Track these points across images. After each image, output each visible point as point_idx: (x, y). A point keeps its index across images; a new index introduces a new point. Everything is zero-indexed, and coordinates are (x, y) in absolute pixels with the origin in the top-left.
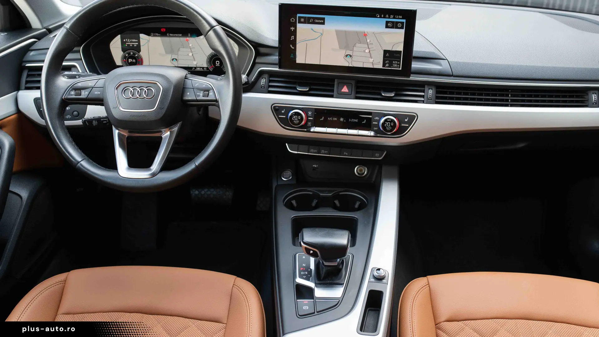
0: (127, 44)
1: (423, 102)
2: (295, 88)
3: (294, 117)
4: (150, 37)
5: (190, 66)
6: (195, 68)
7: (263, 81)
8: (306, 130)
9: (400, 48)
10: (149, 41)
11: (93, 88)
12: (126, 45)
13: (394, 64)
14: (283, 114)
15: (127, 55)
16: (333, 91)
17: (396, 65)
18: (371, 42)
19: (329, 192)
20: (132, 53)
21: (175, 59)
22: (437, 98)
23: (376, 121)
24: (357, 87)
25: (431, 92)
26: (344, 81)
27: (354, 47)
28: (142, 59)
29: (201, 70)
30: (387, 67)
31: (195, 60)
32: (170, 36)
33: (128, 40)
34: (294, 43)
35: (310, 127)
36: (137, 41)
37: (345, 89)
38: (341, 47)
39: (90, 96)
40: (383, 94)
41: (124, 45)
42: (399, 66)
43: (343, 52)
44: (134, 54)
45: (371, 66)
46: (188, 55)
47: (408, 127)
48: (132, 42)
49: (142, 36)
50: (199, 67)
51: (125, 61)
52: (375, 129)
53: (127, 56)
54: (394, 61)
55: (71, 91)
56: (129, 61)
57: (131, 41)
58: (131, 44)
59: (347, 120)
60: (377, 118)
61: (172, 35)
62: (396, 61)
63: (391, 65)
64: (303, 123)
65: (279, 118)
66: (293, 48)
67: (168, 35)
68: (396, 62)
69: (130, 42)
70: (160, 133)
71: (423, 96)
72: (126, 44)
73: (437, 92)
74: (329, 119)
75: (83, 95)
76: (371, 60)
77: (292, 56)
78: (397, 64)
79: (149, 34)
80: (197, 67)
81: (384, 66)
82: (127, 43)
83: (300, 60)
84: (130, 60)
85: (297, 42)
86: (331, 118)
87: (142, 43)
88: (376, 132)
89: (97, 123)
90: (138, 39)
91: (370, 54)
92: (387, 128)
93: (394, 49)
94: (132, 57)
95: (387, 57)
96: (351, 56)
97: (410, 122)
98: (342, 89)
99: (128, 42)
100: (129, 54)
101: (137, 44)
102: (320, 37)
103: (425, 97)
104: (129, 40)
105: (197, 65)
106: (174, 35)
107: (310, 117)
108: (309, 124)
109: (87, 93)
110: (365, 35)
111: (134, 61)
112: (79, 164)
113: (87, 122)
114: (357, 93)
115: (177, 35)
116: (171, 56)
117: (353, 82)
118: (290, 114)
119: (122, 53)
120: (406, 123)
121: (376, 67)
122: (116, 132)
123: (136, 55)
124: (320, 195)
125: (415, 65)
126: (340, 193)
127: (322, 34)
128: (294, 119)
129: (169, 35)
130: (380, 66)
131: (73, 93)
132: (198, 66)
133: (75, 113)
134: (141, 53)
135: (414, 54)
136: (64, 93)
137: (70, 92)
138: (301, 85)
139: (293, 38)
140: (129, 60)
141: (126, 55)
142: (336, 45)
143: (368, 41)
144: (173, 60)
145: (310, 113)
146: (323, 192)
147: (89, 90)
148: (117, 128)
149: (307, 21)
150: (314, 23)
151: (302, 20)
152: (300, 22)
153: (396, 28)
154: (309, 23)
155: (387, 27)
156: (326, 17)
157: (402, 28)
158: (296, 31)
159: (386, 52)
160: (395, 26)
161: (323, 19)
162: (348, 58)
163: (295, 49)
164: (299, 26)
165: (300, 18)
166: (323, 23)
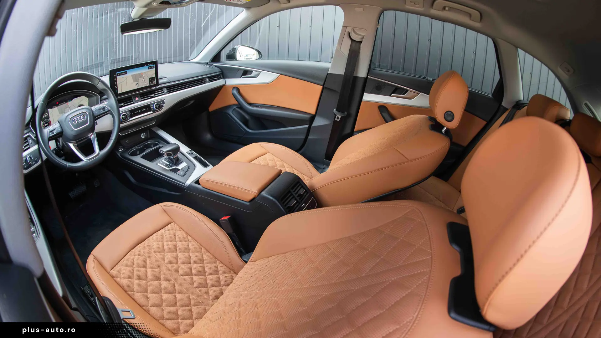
1: (164, 94)
2: (119, 105)
3: (123, 117)
4: (52, 109)
8: (129, 121)
9: (154, 76)
16: (132, 101)
18: (144, 76)
19: (142, 145)
22: (168, 91)
23: (152, 107)
24: (141, 97)
25: (165, 90)
26: (135, 96)
27: (138, 80)
34: (116, 85)
35: (129, 119)
37: (137, 99)
38: (134, 81)
40: (150, 96)
42: (155, 83)
43: (135, 83)
45: (145, 86)
52: (152, 110)
54: (153, 81)
59: (142, 110)
60: (152, 105)
63: (152, 83)
66: (116, 87)
70: (89, 137)
71: (163, 93)
73: (167, 90)
76: (145, 83)
77: (116, 91)
81: (150, 84)
83: (120, 92)
85: (118, 85)
86: (136, 112)
88: (153, 111)
91: (145, 81)
92: (157, 108)
93: (152, 77)
95: (150, 80)
96: (138, 84)
102: (126, 79)
107: (129, 114)
108: (129, 117)
110: (142, 74)
114: (141, 99)
117: (139, 95)
118: (121, 116)
120: (162, 104)
121: (148, 85)
123: (48, 121)
124: (139, 148)
125: (160, 81)
126: (145, 144)
130: (149, 85)
135: (159, 77)
138: (120, 103)
139: (116, 83)
142: (132, 81)
145: (128, 113)
146: (139, 146)
149: (121, 74)
150: (123, 74)
151: (119, 74)
152: (118, 76)
153: (152, 68)
154: (121, 75)
155: (149, 69)
156: (127, 71)
157: (154, 68)
158: (116, 80)
159: (150, 78)
160: (151, 68)
161: (126, 72)
162: (137, 85)
163: (117, 87)
164: (118, 77)
165: (118, 74)
166: (127, 74)
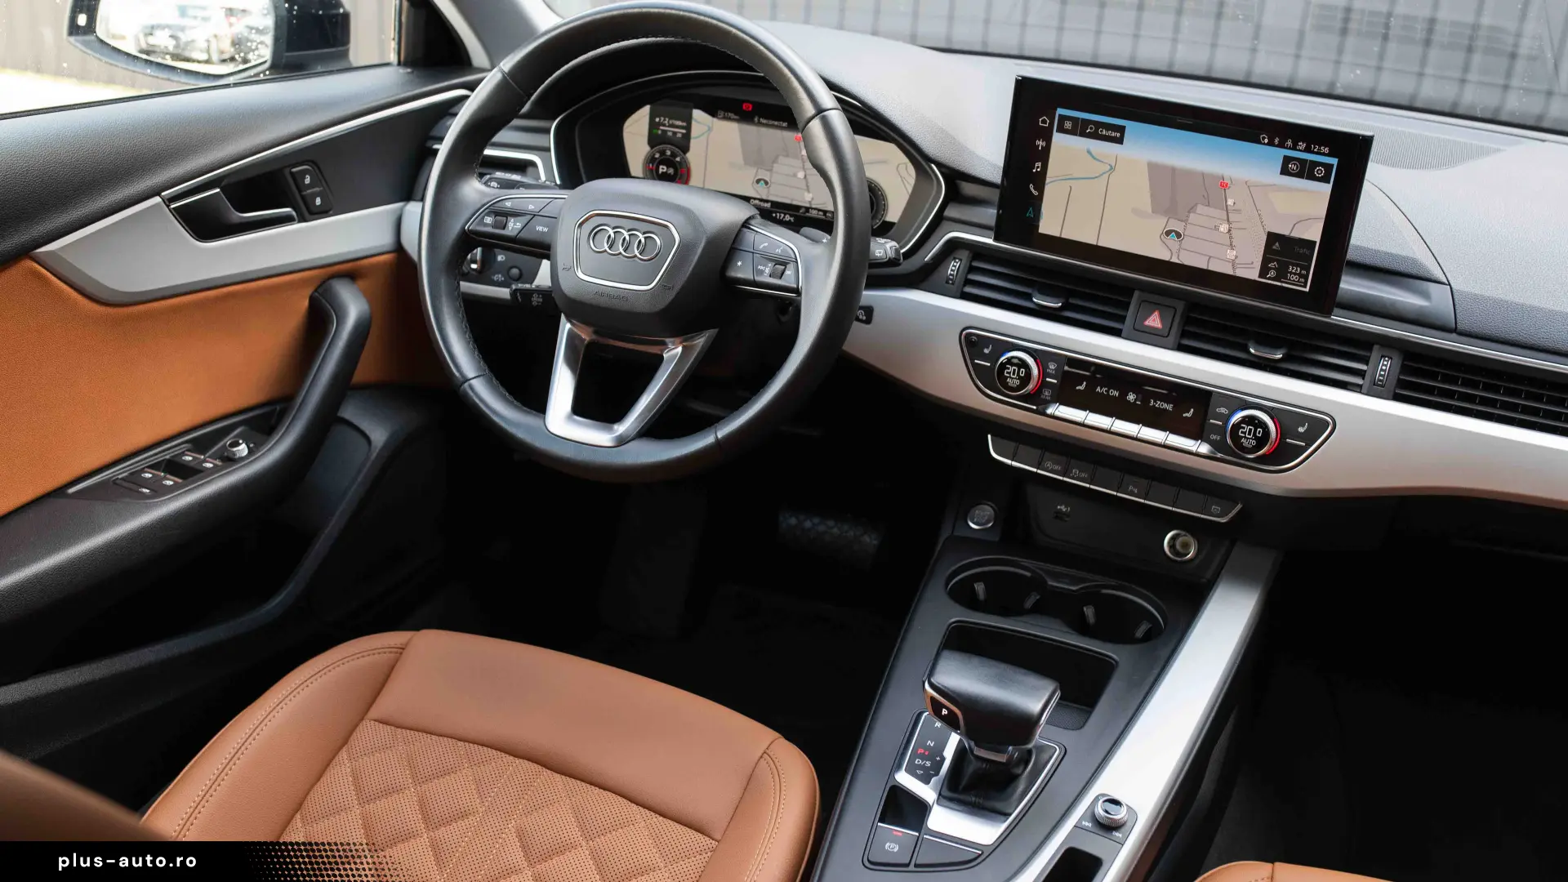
0: (663, 131)
1: (1359, 389)
2: (1028, 297)
3: (1008, 369)
4: (715, 120)
5: (795, 203)
6: (807, 209)
7: (953, 266)
8: (1035, 407)
9: (1313, 232)
10: (710, 129)
11: (535, 215)
12: (660, 132)
13: (1291, 273)
14: (985, 357)
15: (657, 156)
16: (1122, 319)
17: (1295, 278)
18: (1236, 207)
19: (1074, 580)
20: (669, 153)
21: (762, 182)
22: (1401, 384)
23: (1219, 417)
24: (1187, 320)
25: (1384, 366)
26: (1157, 297)
27: (1189, 212)
28: (689, 171)
29: (821, 215)
30: (1269, 279)
31: (811, 190)
32: (760, 124)
33: (665, 120)
34: (1040, 180)
35: (1047, 403)
36: (684, 124)
37: (1154, 321)
38: (1157, 209)
39: (524, 235)
40: (1252, 351)
41: (655, 131)
42: (1303, 280)
43: (1160, 223)
44: (674, 155)
45: (1227, 270)
46: (795, 175)
47: (1303, 449)
48: (672, 128)
49: (698, 114)
50: (815, 209)
51: (651, 170)
52: (1213, 437)
53: (656, 159)
54: (1293, 265)
55: (488, 214)
56: (661, 171)
57: (671, 122)
58: (670, 131)
59: (1145, 401)
60: (1223, 410)
61: (764, 121)
62: (1297, 265)
63: (1281, 275)
64: (1031, 386)
65: (976, 366)
66: (1036, 193)
67: (756, 119)
68: (1297, 270)
69: (670, 126)
70: (663, 347)
71: (1361, 374)
72: (659, 129)
73: (1404, 369)
74: (1098, 389)
75: (510, 228)
76: (1231, 254)
77: (1030, 214)
78: (1301, 275)
79: (713, 113)
80: (812, 209)
81: (1263, 274)
82: (662, 128)
83: (1049, 225)
84: (663, 169)
85: (1048, 180)
86: (1104, 389)
87: (696, 130)
88: (1215, 447)
89: (541, 300)
90: (688, 120)
91: (1231, 238)
92: (1243, 440)
93: (1296, 234)
94: (669, 162)
95: (1276, 252)
96: (1178, 235)
97: (1310, 438)
98: (1146, 320)
99: (664, 125)
100: (663, 153)
101: (684, 131)
102: (1107, 174)
103: (1368, 376)
104: (667, 119)
105: (813, 202)
106: (771, 122)
107: (1051, 376)
108: (1047, 393)
109: (519, 226)
110: (1224, 186)
111: (671, 171)
112: (466, 385)
113: (520, 294)
114: (1184, 334)
115: (776, 123)
116: (755, 171)
117: (1180, 306)
118: (1002, 359)
119: (647, 148)
120: (1299, 437)
121: (1243, 273)
122: (565, 327)
123: (678, 159)
124: (1046, 582)
125: (1350, 285)
126: (1105, 591)
127: (1112, 169)
128: (1009, 373)
129: (759, 120)
130: (1253, 274)
131: (489, 220)
132: (814, 206)
133: (515, 271)
134: (689, 155)
135: (1351, 255)
136: (471, 219)
137: (483, 218)
138: (1046, 291)
139: (1038, 167)
140: (661, 167)
141: (654, 155)
142: (1145, 202)
143: (1230, 202)
144: (758, 181)
145: (1052, 366)
146: (1057, 576)
147: (525, 219)
148: (569, 320)
149: (1080, 129)
150: (1095, 136)
151: (1068, 125)
152: (1061, 130)
153: (1312, 177)
154: (1083, 134)
155: (1285, 171)
156: (1130, 125)
157: (1325, 179)
158: (1047, 149)
159: (1272, 238)
160: (1306, 171)
161: (1122, 129)
162: (1172, 241)
163: (1040, 198)
164: (1058, 138)
165: (1063, 118)
166: (1120, 141)
